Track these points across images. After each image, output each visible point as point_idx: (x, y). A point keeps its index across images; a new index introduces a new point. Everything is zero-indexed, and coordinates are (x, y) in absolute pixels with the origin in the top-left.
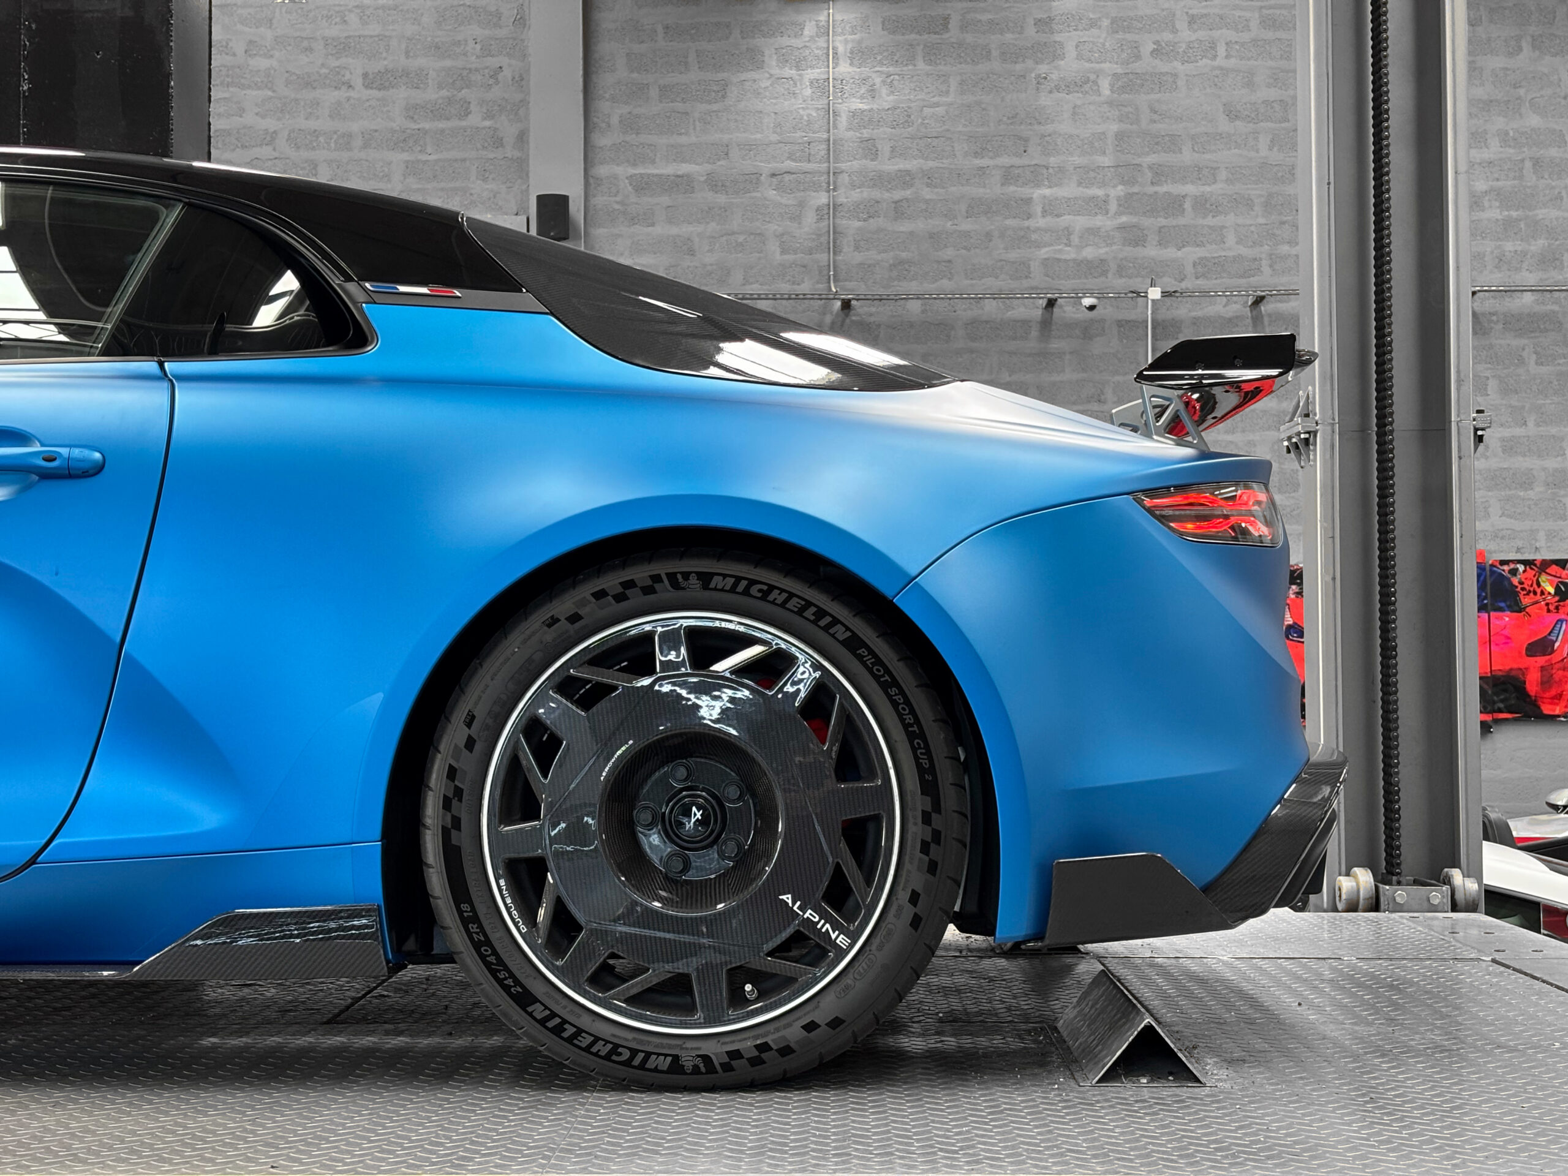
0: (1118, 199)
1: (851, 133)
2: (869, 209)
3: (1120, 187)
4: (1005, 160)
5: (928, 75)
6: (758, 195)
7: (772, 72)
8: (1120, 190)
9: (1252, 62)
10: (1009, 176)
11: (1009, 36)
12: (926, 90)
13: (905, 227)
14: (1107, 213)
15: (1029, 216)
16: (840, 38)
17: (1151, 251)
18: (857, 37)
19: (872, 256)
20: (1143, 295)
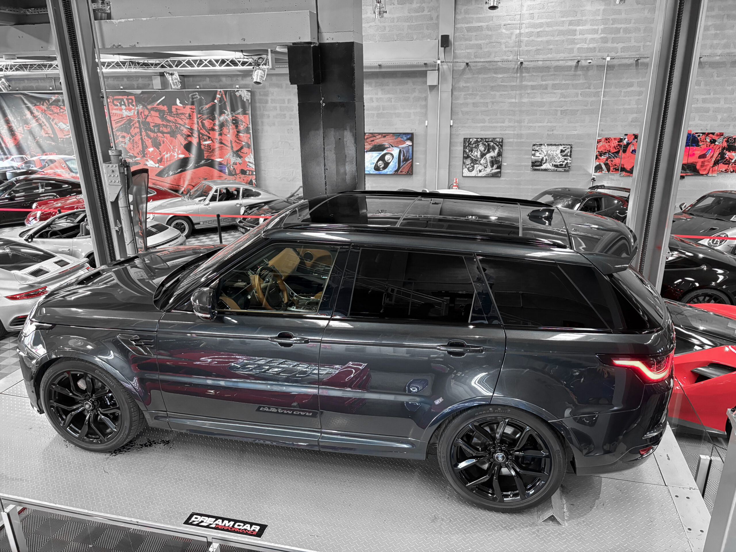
0: (601, 29)
1: (527, 12)
2: (530, 34)
3: (602, 26)
4: (570, 19)
6: (500, 31)
10: (571, 23)
13: (540, 39)
14: (598, 34)
15: (575, 35)
17: (609, 45)
19: (530, 48)
20: (605, 59)
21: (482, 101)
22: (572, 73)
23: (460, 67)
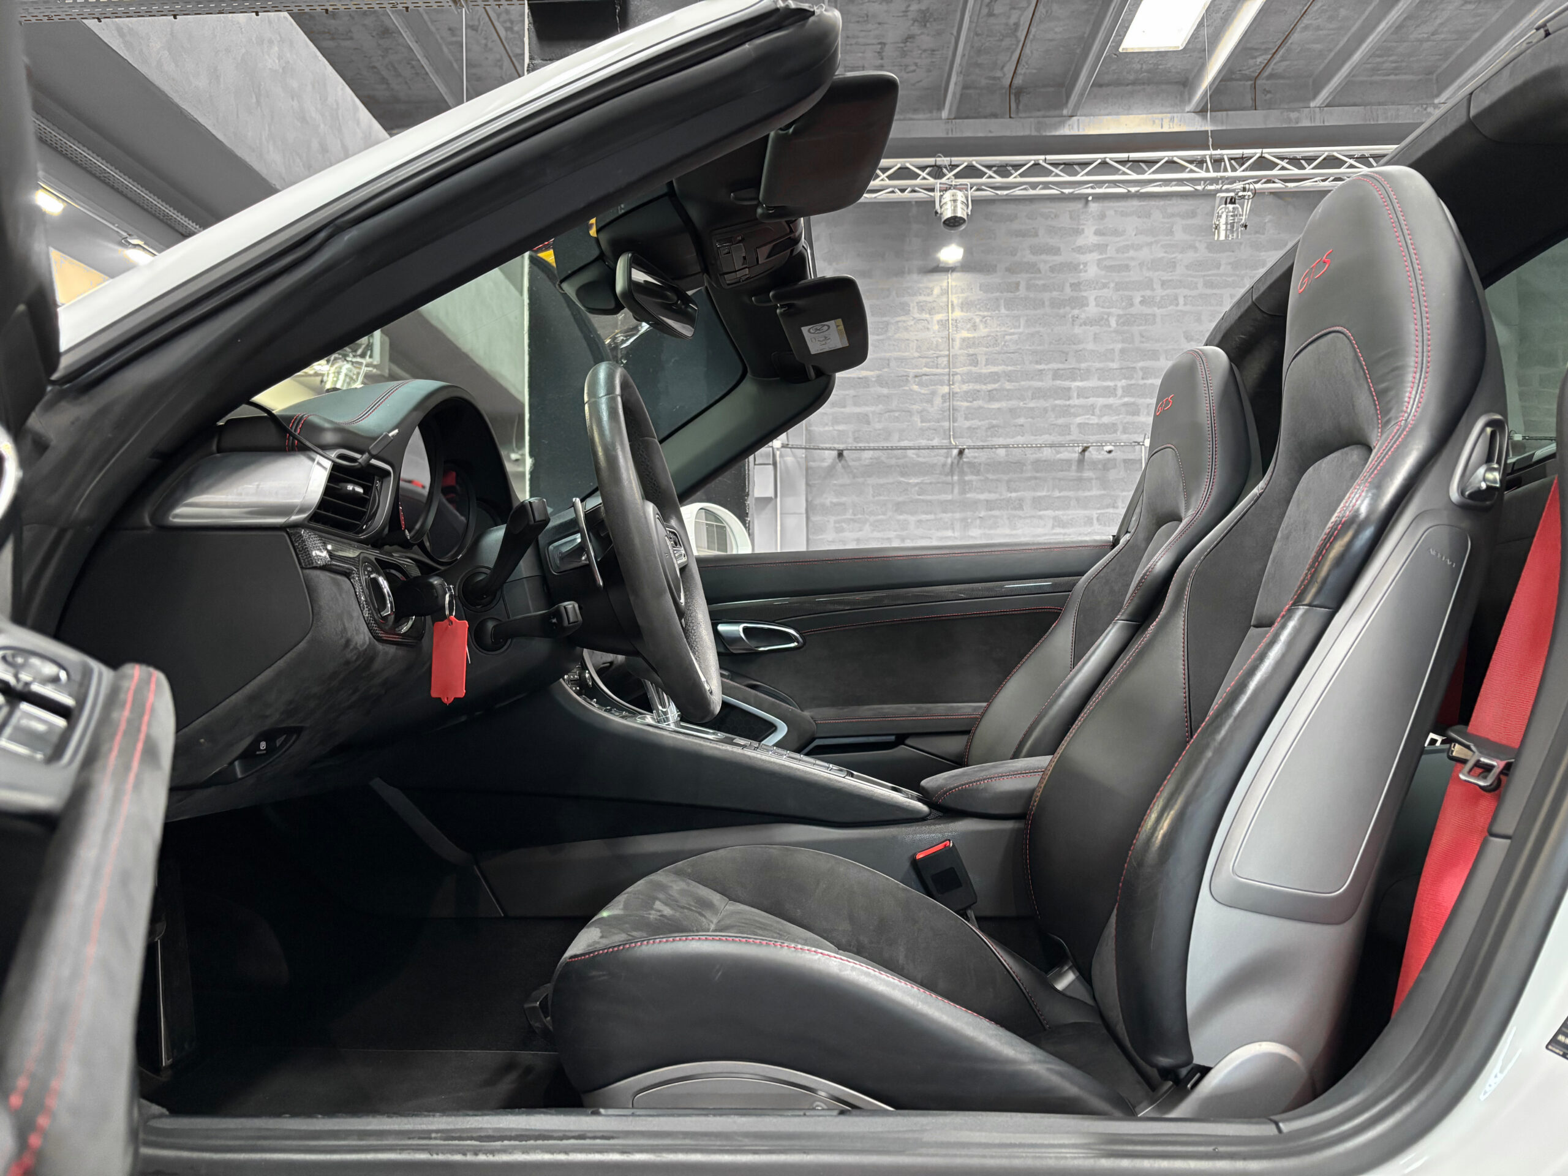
0: (1123, 387)
1: (962, 351)
2: (973, 395)
3: (1123, 381)
4: (1054, 366)
5: (1007, 316)
6: (907, 388)
7: (915, 316)
8: (1124, 382)
9: (1200, 308)
10: (1057, 375)
11: (1055, 294)
12: (1006, 326)
13: (995, 405)
14: (1116, 396)
15: (1069, 399)
16: (956, 296)
17: (1143, 418)
18: (965, 295)
19: (975, 423)
21: (877, 535)
22: (1073, 473)
23: (824, 458)
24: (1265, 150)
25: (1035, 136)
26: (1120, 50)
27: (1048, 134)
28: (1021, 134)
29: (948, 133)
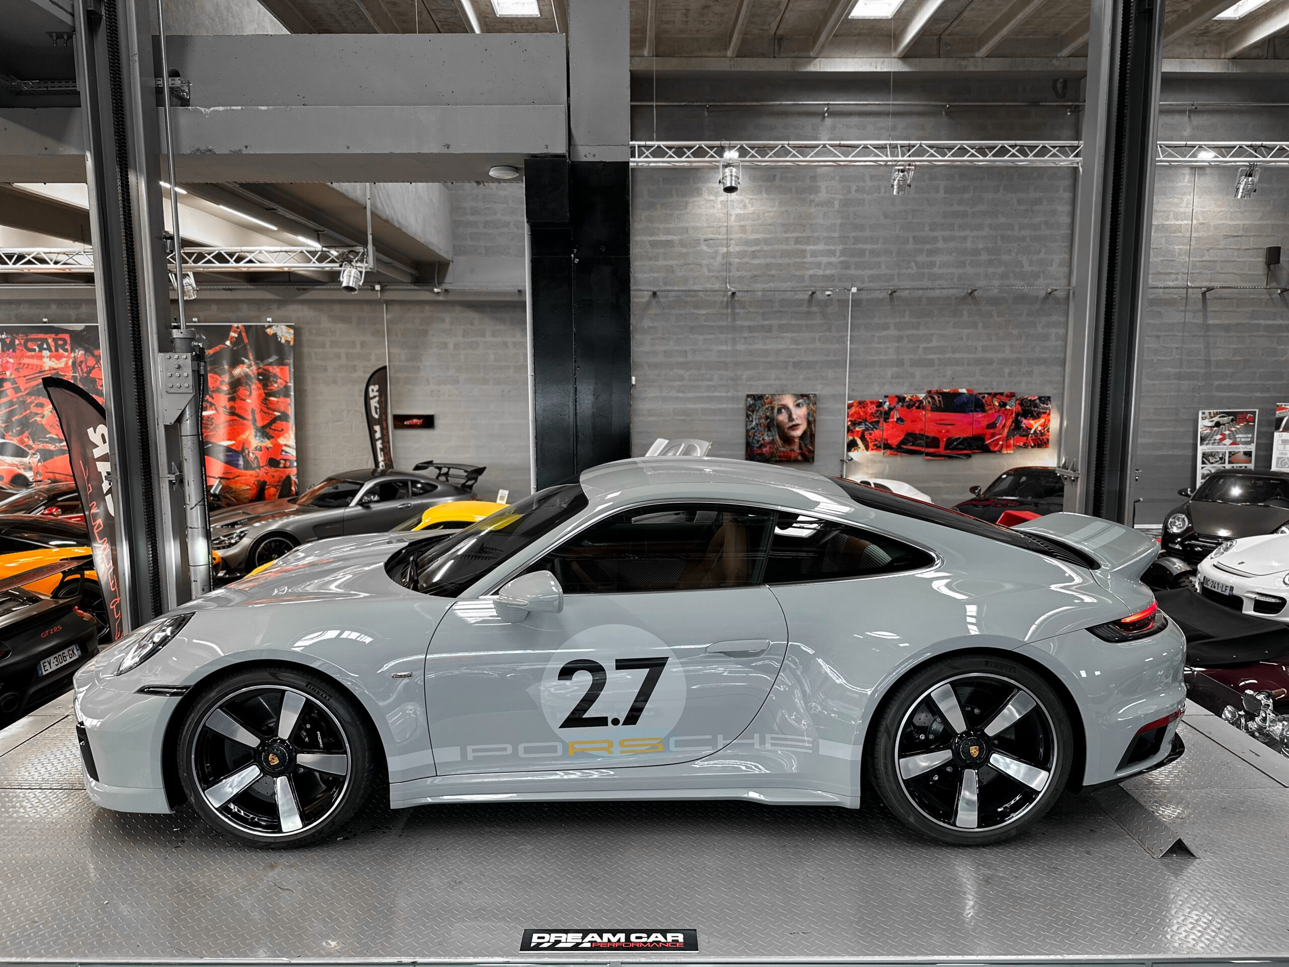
0: (840, 250)
1: (736, 223)
2: (742, 254)
4: (796, 234)
5: (767, 199)
8: (841, 247)
10: (797, 241)
11: (799, 183)
12: (766, 205)
13: (756, 262)
14: (836, 256)
15: (805, 258)
17: (852, 272)
19: (743, 273)
20: (850, 290)
21: (677, 348)
22: (804, 308)
23: (643, 297)
24: (923, 142)
25: (790, 72)
26: (849, 17)
27: (800, 70)
28: (781, 69)
29: (731, 68)
